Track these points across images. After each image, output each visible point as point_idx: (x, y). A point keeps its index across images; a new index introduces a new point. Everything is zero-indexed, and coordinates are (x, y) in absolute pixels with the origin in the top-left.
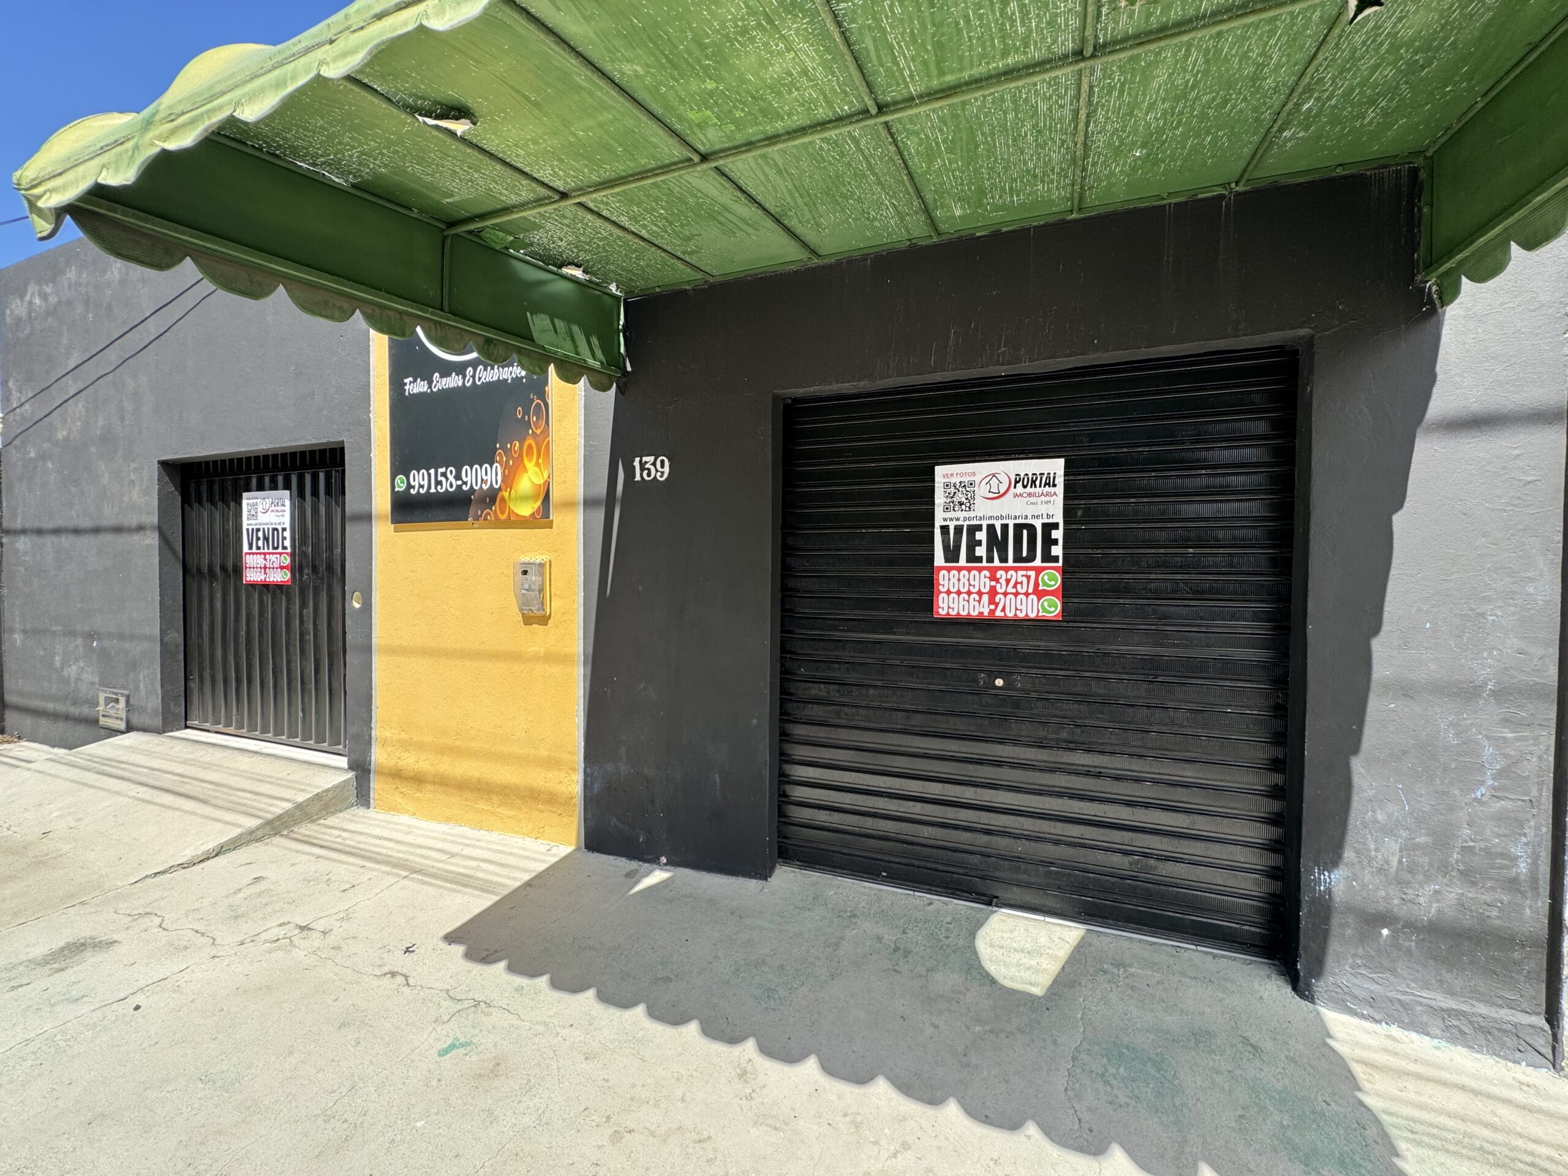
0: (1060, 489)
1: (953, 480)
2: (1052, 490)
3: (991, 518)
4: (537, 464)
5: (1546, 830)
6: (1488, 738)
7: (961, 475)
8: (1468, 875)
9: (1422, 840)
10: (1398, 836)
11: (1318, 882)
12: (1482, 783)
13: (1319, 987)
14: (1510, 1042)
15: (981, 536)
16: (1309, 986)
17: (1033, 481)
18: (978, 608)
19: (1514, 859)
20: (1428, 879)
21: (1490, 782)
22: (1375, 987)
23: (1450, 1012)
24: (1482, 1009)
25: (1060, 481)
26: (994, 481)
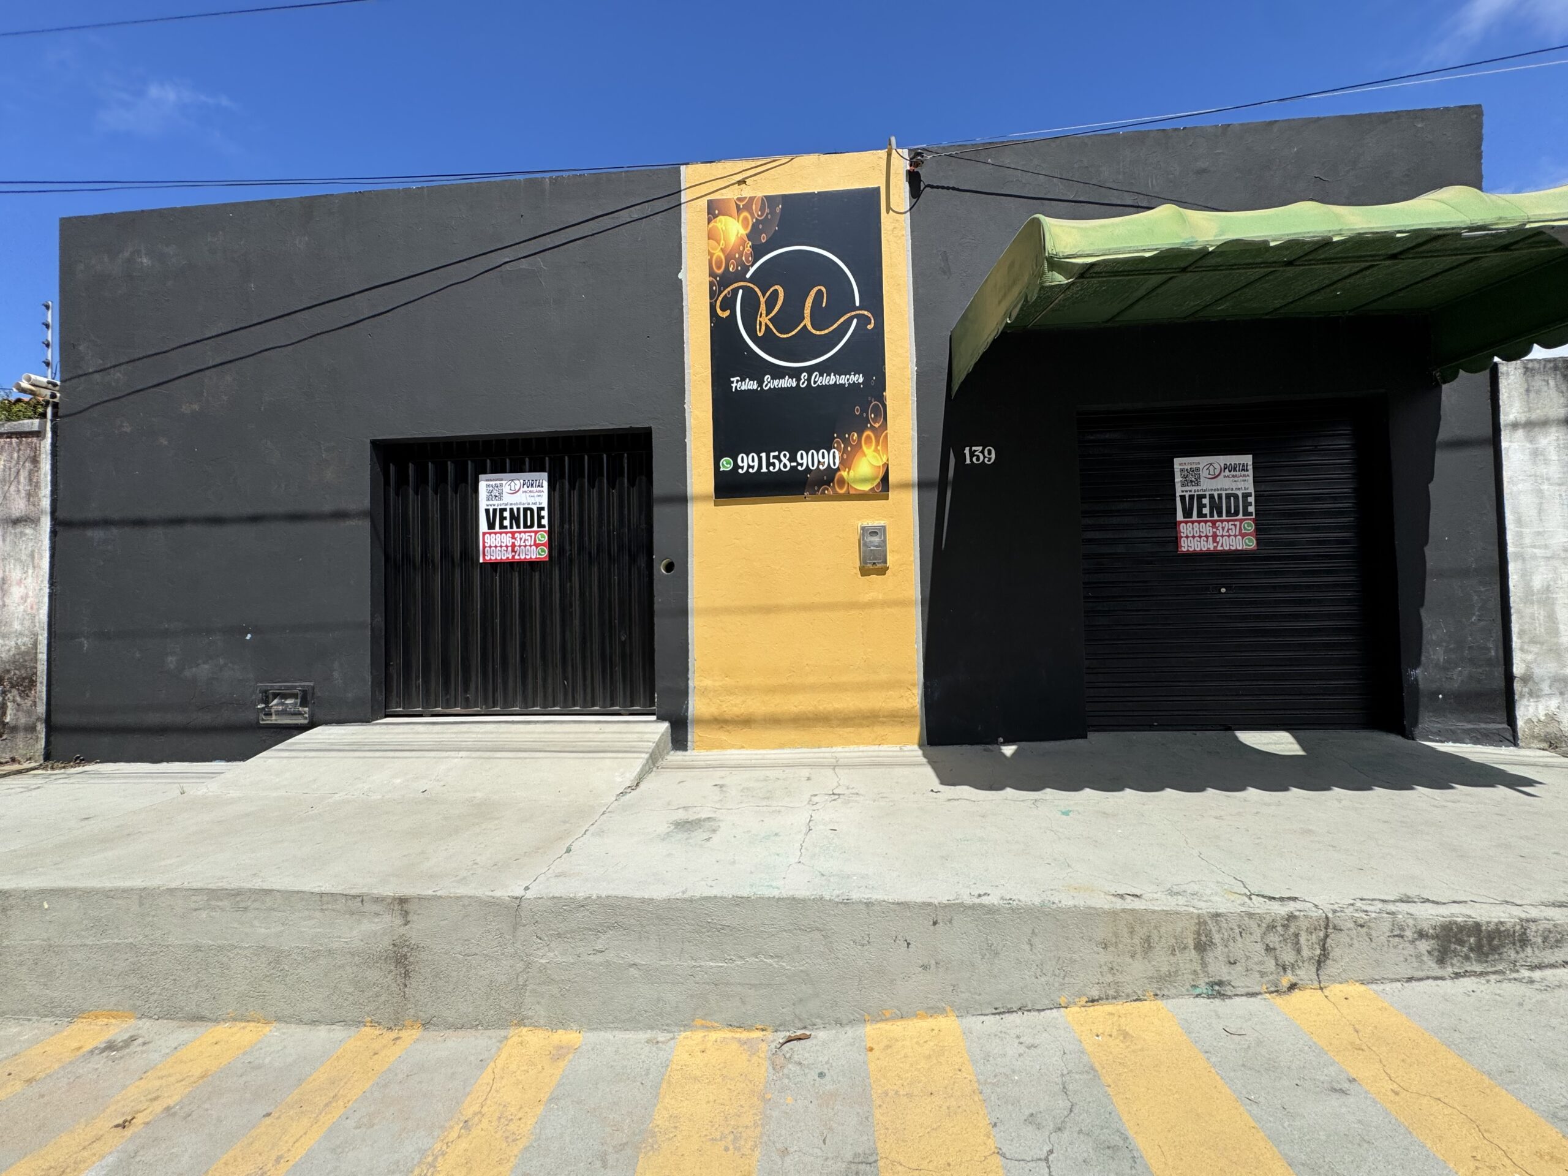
0: (1251, 472)
1: (1186, 467)
2: (1246, 473)
3: (1212, 490)
4: (876, 450)
5: (1500, 633)
6: (1475, 592)
7: (1191, 464)
8: (1472, 661)
9: (1452, 646)
10: (1442, 646)
11: (1410, 676)
12: (1474, 614)
13: (1417, 732)
14: (1497, 738)
15: (1206, 501)
16: (1411, 732)
17: (1234, 468)
18: (1208, 546)
19: (1489, 649)
20: (1457, 666)
21: (1477, 613)
22: (1439, 725)
23: (1471, 730)
24: (1483, 726)
25: (1250, 467)
26: (1211, 468)
